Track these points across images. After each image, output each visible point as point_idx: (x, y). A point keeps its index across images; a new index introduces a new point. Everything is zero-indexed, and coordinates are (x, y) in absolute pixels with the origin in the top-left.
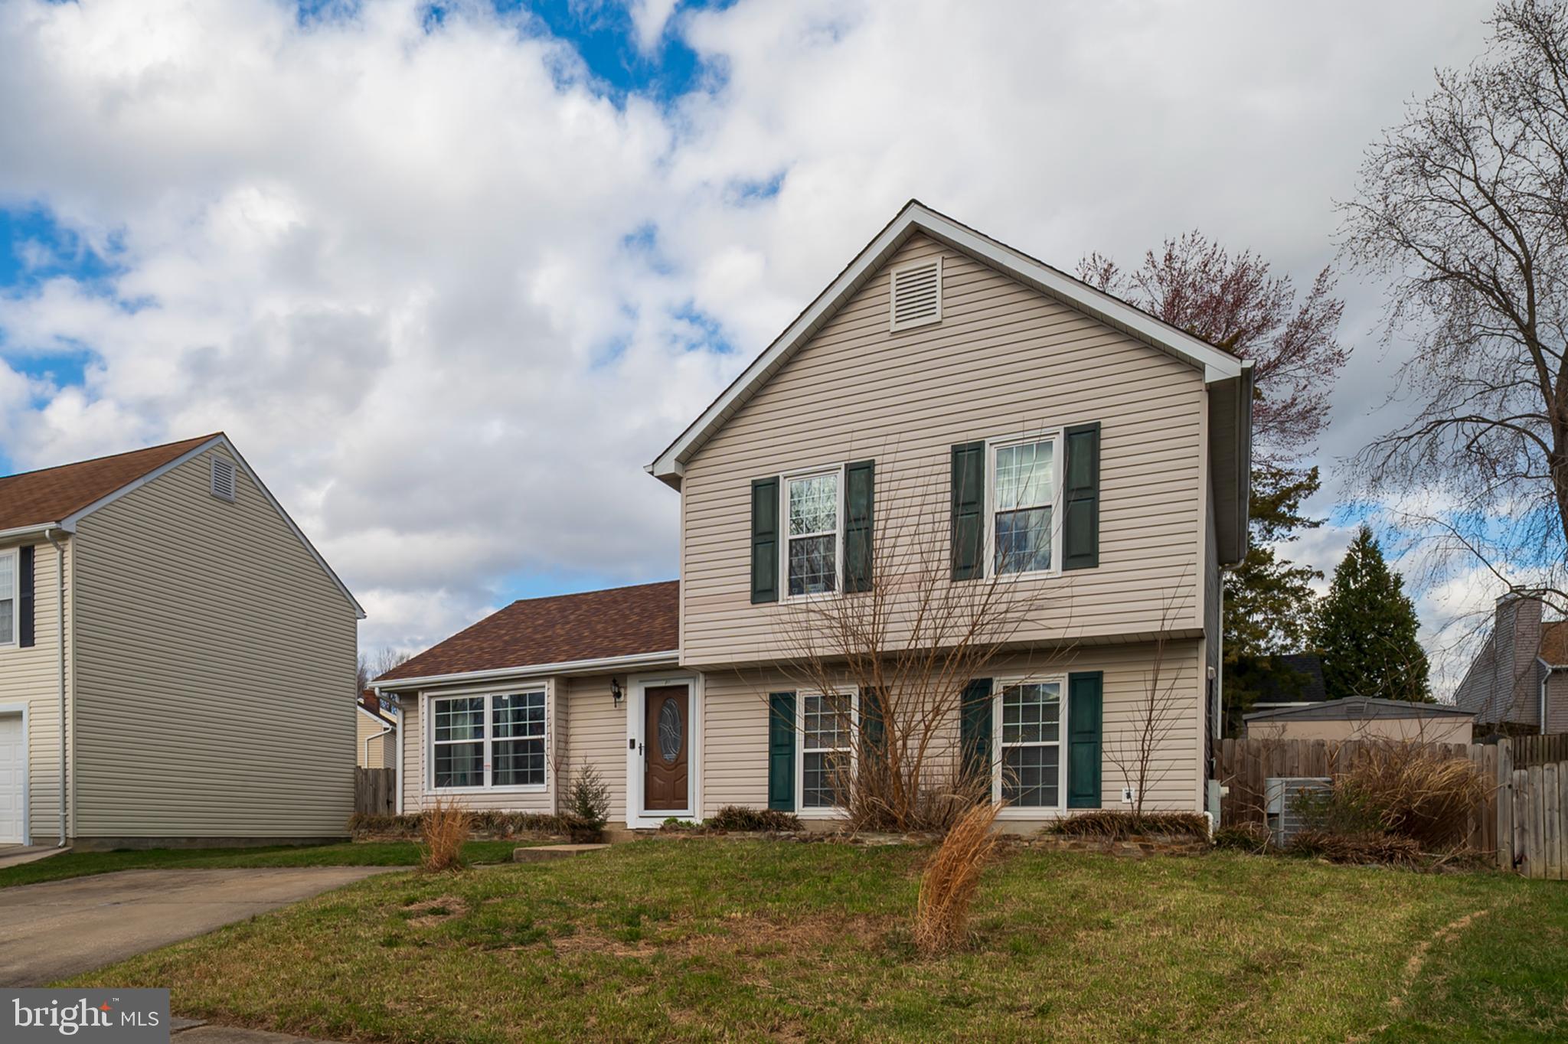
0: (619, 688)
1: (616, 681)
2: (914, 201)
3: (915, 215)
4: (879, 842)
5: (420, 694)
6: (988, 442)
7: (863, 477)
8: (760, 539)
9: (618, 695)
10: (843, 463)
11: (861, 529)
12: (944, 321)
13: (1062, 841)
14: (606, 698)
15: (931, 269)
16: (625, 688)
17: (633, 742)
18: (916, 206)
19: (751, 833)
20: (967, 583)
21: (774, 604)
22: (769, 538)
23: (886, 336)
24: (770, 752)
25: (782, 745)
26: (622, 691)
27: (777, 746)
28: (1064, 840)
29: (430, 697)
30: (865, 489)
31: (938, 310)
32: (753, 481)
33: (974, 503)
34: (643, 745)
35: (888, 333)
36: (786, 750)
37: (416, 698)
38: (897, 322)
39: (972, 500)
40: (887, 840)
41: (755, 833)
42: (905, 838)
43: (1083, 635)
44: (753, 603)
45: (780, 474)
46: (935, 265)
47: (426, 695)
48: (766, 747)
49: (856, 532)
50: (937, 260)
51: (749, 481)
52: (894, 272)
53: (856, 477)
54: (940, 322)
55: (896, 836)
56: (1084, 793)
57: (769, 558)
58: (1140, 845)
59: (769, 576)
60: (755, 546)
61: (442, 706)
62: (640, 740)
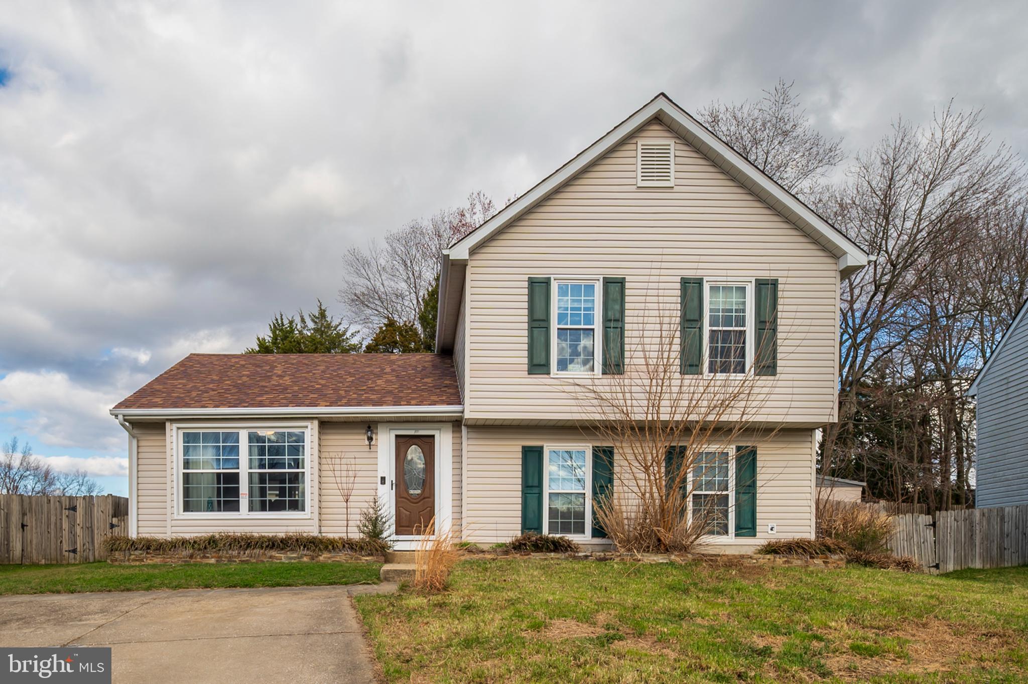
0: (372, 433)
1: (369, 426)
2: (663, 94)
3: (662, 104)
4: (654, 560)
5: (168, 425)
6: (705, 279)
7: (617, 289)
8: (536, 324)
9: (370, 439)
10: (602, 276)
11: (617, 328)
12: (675, 187)
13: (778, 559)
14: (361, 439)
15: (666, 150)
16: (377, 434)
17: (383, 480)
18: (664, 98)
19: (552, 554)
20: (691, 376)
21: (546, 376)
22: (543, 324)
23: (634, 188)
24: (522, 491)
25: (532, 487)
26: (374, 437)
27: (528, 487)
28: (780, 558)
29: (178, 428)
30: (619, 298)
31: (672, 178)
32: (529, 278)
33: (697, 321)
34: (394, 482)
35: (635, 187)
36: (536, 490)
37: (164, 428)
38: (642, 180)
39: (695, 319)
40: (660, 559)
41: (556, 554)
42: (673, 557)
43: (768, 420)
44: (529, 374)
45: (552, 276)
46: (669, 145)
47: (175, 426)
48: (520, 488)
49: (612, 329)
50: (671, 142)
51: (526, 277)
52: (641, 142)
53: (612, 288)
54: (673, 187)
55: (665, 556)
56: (746, 527)
57: (543, 339)
58: (823, 561)
59: (543, 354)
60: (531, 329)
61: (190, 438)
62: (391, 477)
